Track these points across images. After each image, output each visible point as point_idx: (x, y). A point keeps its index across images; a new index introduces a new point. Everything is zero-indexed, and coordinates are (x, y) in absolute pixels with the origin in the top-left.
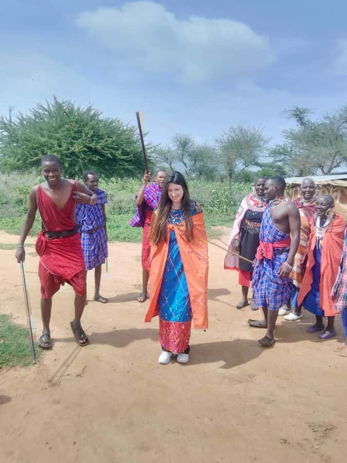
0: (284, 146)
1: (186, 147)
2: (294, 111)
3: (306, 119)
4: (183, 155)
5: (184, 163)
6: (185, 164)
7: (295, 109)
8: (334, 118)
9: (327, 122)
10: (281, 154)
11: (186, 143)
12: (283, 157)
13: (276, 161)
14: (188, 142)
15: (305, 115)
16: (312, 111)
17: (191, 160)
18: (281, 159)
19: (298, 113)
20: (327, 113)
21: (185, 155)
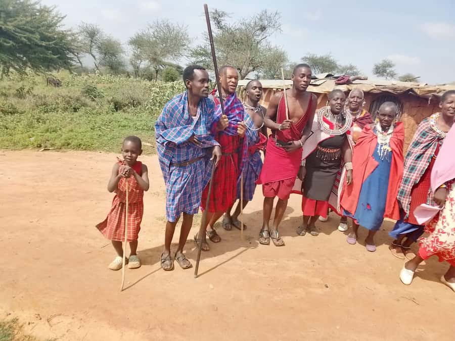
0: (205, 47)
1: (95, 38)
2: (213, 13)
3: (223, 23)
4: (91, 47)
5: (92, 55)
6: (94, 57)
7: (214, 11)
8: (250, 25)
9: (243, 27)
10: (202, 55)
11: (94, 33)
12: (203, 58)
13: (198, 62)
14: (96, 33)
15: (222, 18)
16: (230, 16)
17: (101, 53)
18: (201, 59)
19: (217, 16)
20: (243, 19)
21: (94, 47)
